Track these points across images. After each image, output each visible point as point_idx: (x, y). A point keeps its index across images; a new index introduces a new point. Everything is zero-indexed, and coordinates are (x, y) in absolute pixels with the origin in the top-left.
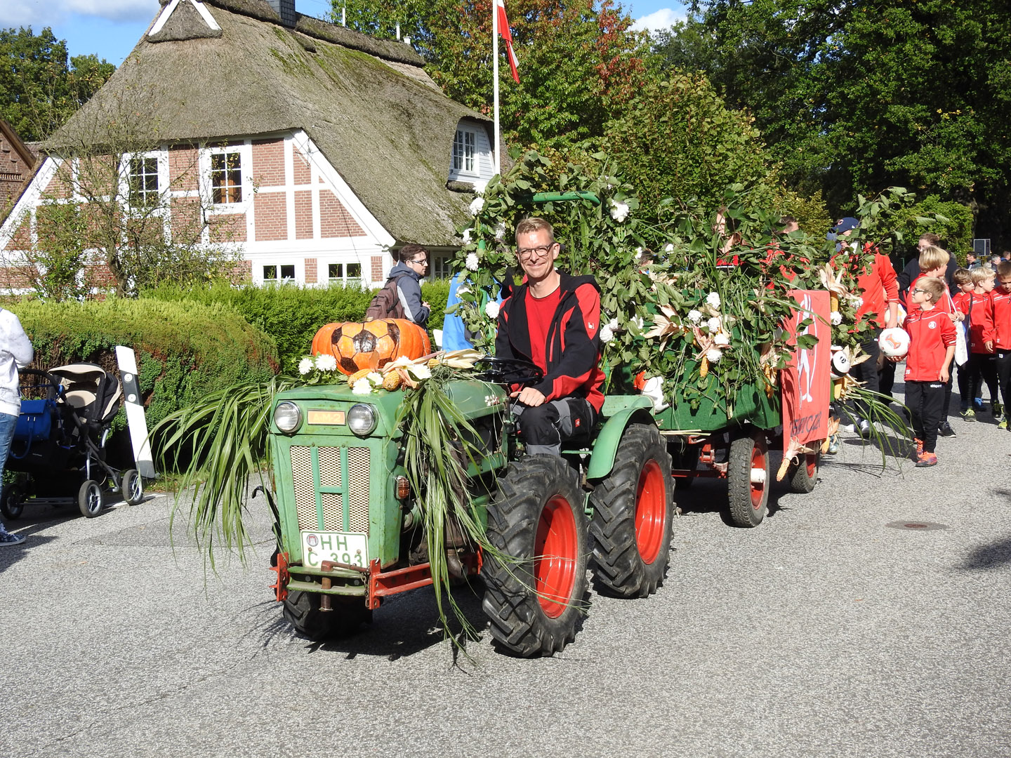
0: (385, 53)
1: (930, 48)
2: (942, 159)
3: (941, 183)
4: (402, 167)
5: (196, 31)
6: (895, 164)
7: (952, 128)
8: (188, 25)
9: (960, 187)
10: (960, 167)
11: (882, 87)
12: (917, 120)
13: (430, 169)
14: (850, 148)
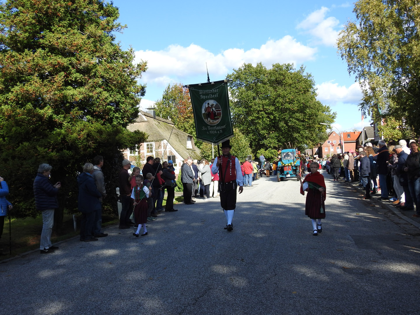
0: (168, 123)
1: (269, 120)
2: (271, 141)
3: (271, 146)
4: (179, 145)
5: (142, 121)
6: (262, 142)
7: (273, 135)
8: (141, 119)
9: (275, 146)
10: (275, 143)
11: (260, 127)
12: (266, 134)
13: (183, 146)
14: (253, 139)
